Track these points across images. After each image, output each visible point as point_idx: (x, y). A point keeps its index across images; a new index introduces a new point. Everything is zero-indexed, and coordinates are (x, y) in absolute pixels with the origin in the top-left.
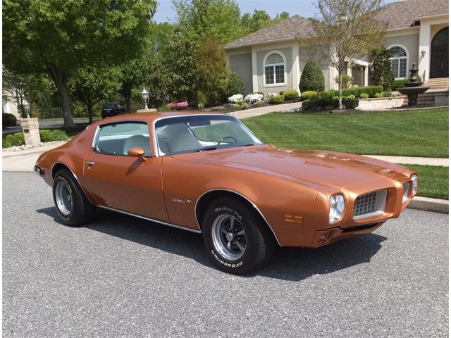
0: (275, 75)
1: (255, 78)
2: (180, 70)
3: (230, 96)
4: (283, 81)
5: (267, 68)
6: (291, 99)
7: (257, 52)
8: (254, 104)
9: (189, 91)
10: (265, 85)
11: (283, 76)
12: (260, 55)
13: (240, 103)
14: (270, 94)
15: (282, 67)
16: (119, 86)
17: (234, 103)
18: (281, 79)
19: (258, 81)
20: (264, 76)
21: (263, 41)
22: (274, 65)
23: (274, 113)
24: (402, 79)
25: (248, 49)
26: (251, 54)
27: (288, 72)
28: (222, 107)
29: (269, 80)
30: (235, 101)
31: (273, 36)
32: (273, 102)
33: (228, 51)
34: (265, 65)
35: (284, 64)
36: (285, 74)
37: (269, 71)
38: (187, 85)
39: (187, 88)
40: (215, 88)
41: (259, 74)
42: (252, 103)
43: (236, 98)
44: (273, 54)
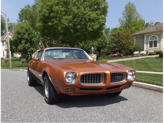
0: (153, 44)
1: (145, 45)
3: (134, 52)
4: (156, 47)
5: (150, 42)
6: (159, 53)
7: (147, 36)
8: (142, 55)
9: (119, 50)
10: (149, 48)
11: (156, 45)
13: (137, 55)
14: (150, 51)
15: (157, 41)
16: (96, 49)
17: (135, 54)
18: (156, 46)
19: (146, 47)
20: (149, 45)
21: (149, 31)
22: (153, 41)
25: (143, 35)
26: (144, 36)
27: (159, 43)
29: (151, 46)
30: (136, 54)
31: (153, 30)
32: (150, 54)
34: (149, 40)
35: (158, 40)
36: (158, 44)
38: (118, 48)
40: (128, 49)
41: (147, 44)
43: (136, 53)
44: (153, 36)
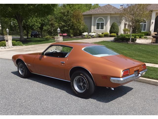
0: (100, 26)
2: (64, 21)
3: (84, 33)
4: (103, 29)
5: (97, 23)
6: (106, 36)
7: (94, 17)
9: (67, 30)
10: (96, 30)
11: (103, 27)
12: (95, 18)
13: (87, 36)
14: (99, 33)
16: (40, 25)
17: (84, 35)
18: (102, 28)
19: (93, 28)
20: (96, 26)
21: (97, 13)
22: (100, 23)
23: (104, 41)
24: (144, 31)
25: (91, 15)
26: (91, 18)
27: (105, 26)
28: (80, 37)
29: (98, 28)
31: (101, 11)
33: (84, 15)
34: (97, 22)
35: (104, 22)
37: (98, 25)
38: (67, 27)
39: (67, 29)
40: (78, 29)
41: (94, 26)
42: (92, 36)
44: (100, 18)
